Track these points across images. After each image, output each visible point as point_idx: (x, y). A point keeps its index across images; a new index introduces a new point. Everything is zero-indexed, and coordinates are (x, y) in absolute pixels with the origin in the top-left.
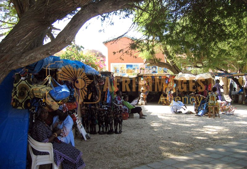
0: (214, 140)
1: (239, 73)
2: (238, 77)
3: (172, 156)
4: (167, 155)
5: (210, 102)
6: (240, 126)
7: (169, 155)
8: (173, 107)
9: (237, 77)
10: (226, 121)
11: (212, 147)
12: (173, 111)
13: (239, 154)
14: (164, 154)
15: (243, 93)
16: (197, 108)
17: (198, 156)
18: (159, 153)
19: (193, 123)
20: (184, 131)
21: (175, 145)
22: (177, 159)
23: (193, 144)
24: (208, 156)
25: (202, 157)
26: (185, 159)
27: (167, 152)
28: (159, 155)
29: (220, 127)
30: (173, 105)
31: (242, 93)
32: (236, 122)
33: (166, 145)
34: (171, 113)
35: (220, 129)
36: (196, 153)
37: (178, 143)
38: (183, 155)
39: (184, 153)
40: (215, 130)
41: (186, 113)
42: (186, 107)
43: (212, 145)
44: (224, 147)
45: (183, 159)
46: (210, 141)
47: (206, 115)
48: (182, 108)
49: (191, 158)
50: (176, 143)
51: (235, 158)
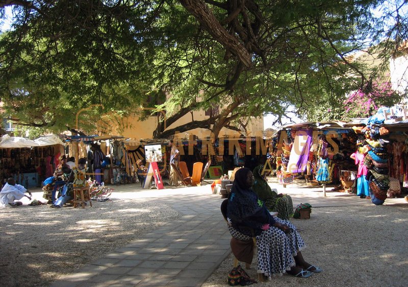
0: (110, 240)
1: (102, 135)
2: (100, 142)
3: (62, 277)
4: (52, 276)
5: (77, 183)
6: (131, 215)
7: (55, 276)
8: (8, 196)
9: (98, 142)
10: (104, 211)
11: (115, 252)
12: (7, 202)
13: (161, 254)
14: (45, 275)
15: (111, 166)
16: (49, 193)
17: (102, 268)
18: (33, 275)
19: (54, 219)
20: (50, 234)
21: (54, 257)
22: (72, 278)
23: (81, 251)
24: (118, 265)
25: (110, 268)
26: (86, 277)
27: (47, 270)
28: (37, 278)
29: (104, 220)
30: (7, 191)
31: (109, 166)
32: (120, 211)
33: (37, 260)
34: (4, 206)
35: (105, 223)
36: (96, 265)
37: (57, 255)
38: (78, 272)
39: (78, 267)
40: (100, 226)
41: (31, 205)
42: (30, 194)
43: (111, 248)
44: (131, 248)
45: (83, 277)
46: (104, 242)
47: (67, 204)
48: (25, 196)
49: (96, 274)
50: (53, 253)
51: (158, 261)
